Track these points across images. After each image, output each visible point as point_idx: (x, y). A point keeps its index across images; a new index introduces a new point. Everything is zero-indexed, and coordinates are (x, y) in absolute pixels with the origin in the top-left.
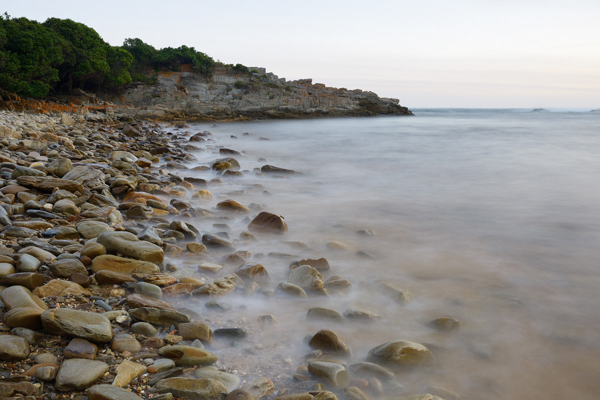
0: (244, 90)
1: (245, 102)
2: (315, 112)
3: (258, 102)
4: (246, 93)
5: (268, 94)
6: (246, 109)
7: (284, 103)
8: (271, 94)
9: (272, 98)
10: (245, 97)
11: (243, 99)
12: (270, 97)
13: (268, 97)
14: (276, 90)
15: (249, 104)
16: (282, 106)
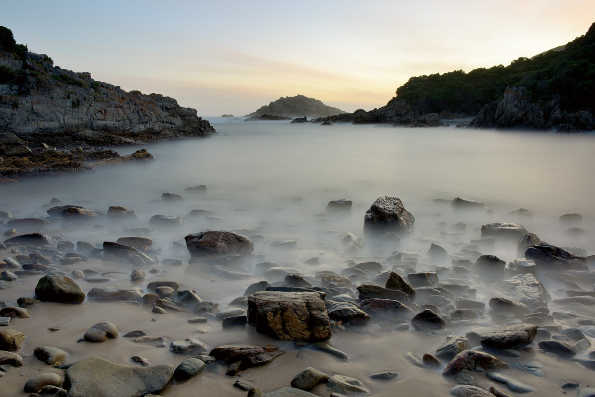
0: (15, 87)
1: (26, 114)
2: (145, 131)
3: (52, 112)
4: (24, 93)
5: (68, 98)
6: (30, 128)
7: (99, 115)
8: (73, 97)
9: (76, 104)
10: (24, 102)
11: (20, 106)
12: (73, 103)
13: (69, 103)
14: (80, 90)
15: (34, 117)
16: (98, 122)
